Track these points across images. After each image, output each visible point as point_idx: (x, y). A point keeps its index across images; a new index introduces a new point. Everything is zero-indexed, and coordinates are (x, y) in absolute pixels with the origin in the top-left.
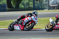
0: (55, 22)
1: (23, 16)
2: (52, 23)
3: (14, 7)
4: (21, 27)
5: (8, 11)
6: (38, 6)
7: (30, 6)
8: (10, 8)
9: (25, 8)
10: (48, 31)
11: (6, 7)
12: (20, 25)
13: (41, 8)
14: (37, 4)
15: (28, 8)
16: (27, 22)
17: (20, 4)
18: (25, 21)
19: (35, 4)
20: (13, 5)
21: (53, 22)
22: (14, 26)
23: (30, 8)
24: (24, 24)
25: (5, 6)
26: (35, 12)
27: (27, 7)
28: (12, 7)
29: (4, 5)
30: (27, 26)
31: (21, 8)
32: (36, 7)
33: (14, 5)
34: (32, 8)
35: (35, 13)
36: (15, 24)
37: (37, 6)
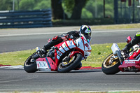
0: (123, 54)
1: (58, 38)
2: (116, 55)
3: (69, 15)
4: (51, 65)
5: (55, 25)
6: (126, 14)
7: (107, 13)
8: (59, 19)
9: (94, 18)
10: (107, 74)
11: (51, 15)
12: (49, 59)
13: (132, 17)
14: (123, 10)
15: (101, 19)
16: (66, 52)
17: (84, 10)
18: (60, 49)
19: (119, 10)
20: (65, 11)
21: (119, 52)
22: (37, 62)
23: (107, 17)
24: (58, 57)
25: (48, 14)
26: (85, 28)
27: (99, 17)
28: (64, 16)
29: (45, 12)
30: (64, 61)
31: (85, 19)
32: (120, 17)
33: (68, 11)
34: (111, 19)
35: (86, 32)
36: (39, 57)
37: (123, 14)
